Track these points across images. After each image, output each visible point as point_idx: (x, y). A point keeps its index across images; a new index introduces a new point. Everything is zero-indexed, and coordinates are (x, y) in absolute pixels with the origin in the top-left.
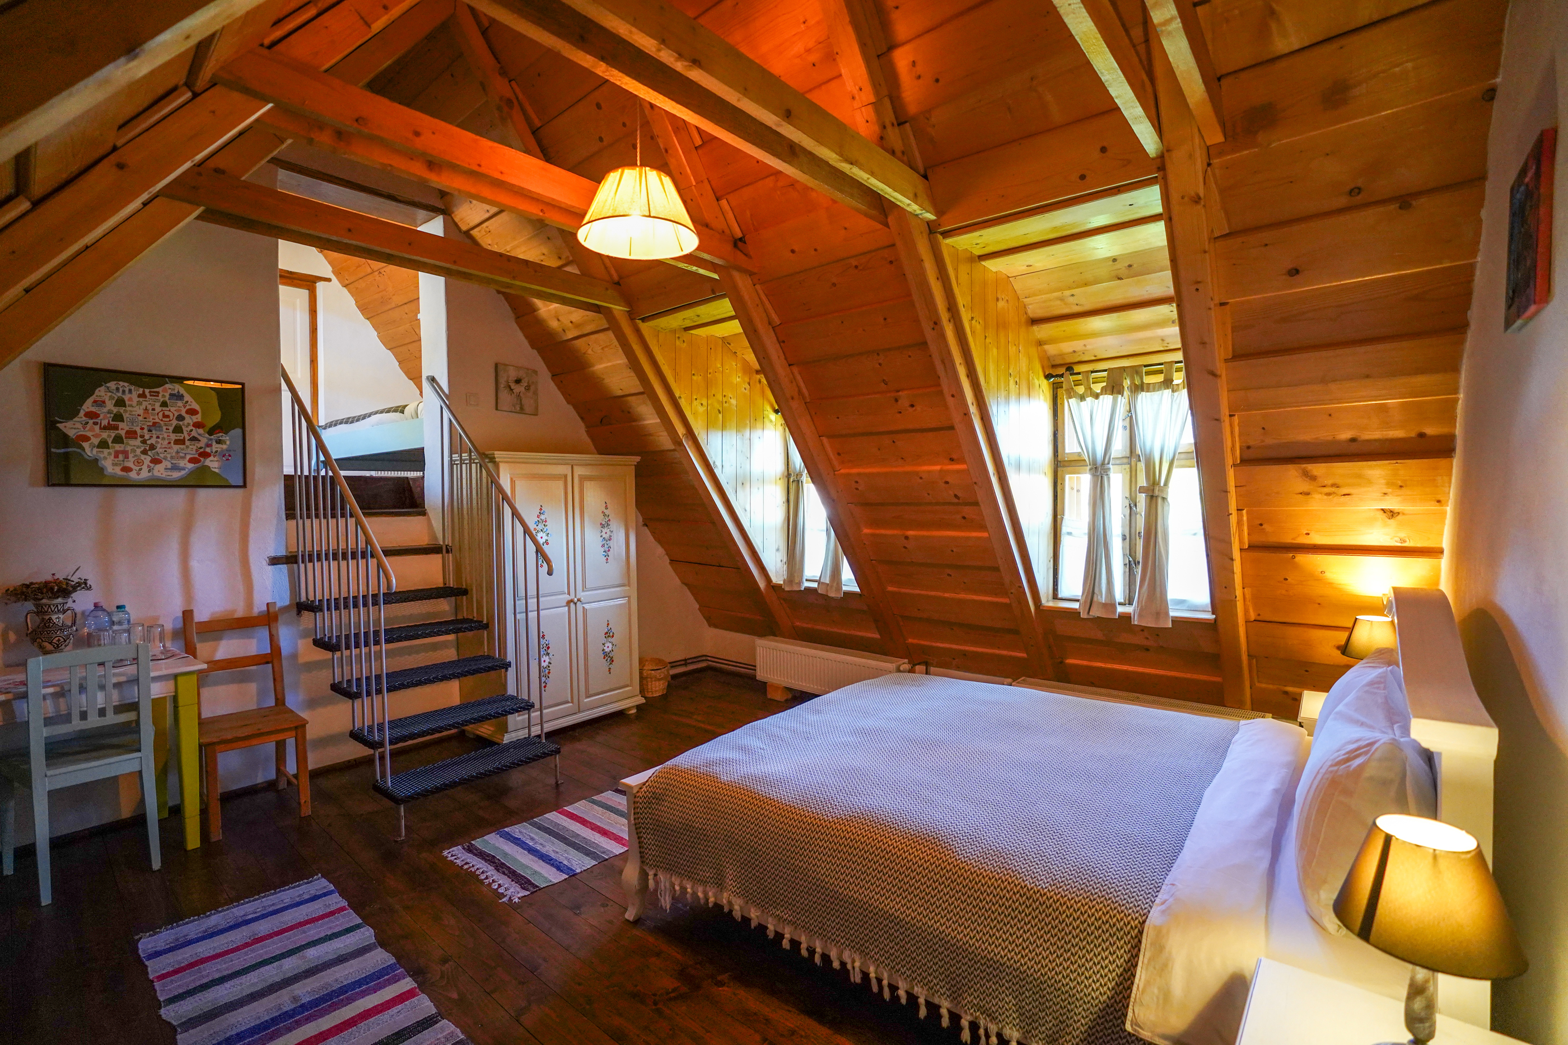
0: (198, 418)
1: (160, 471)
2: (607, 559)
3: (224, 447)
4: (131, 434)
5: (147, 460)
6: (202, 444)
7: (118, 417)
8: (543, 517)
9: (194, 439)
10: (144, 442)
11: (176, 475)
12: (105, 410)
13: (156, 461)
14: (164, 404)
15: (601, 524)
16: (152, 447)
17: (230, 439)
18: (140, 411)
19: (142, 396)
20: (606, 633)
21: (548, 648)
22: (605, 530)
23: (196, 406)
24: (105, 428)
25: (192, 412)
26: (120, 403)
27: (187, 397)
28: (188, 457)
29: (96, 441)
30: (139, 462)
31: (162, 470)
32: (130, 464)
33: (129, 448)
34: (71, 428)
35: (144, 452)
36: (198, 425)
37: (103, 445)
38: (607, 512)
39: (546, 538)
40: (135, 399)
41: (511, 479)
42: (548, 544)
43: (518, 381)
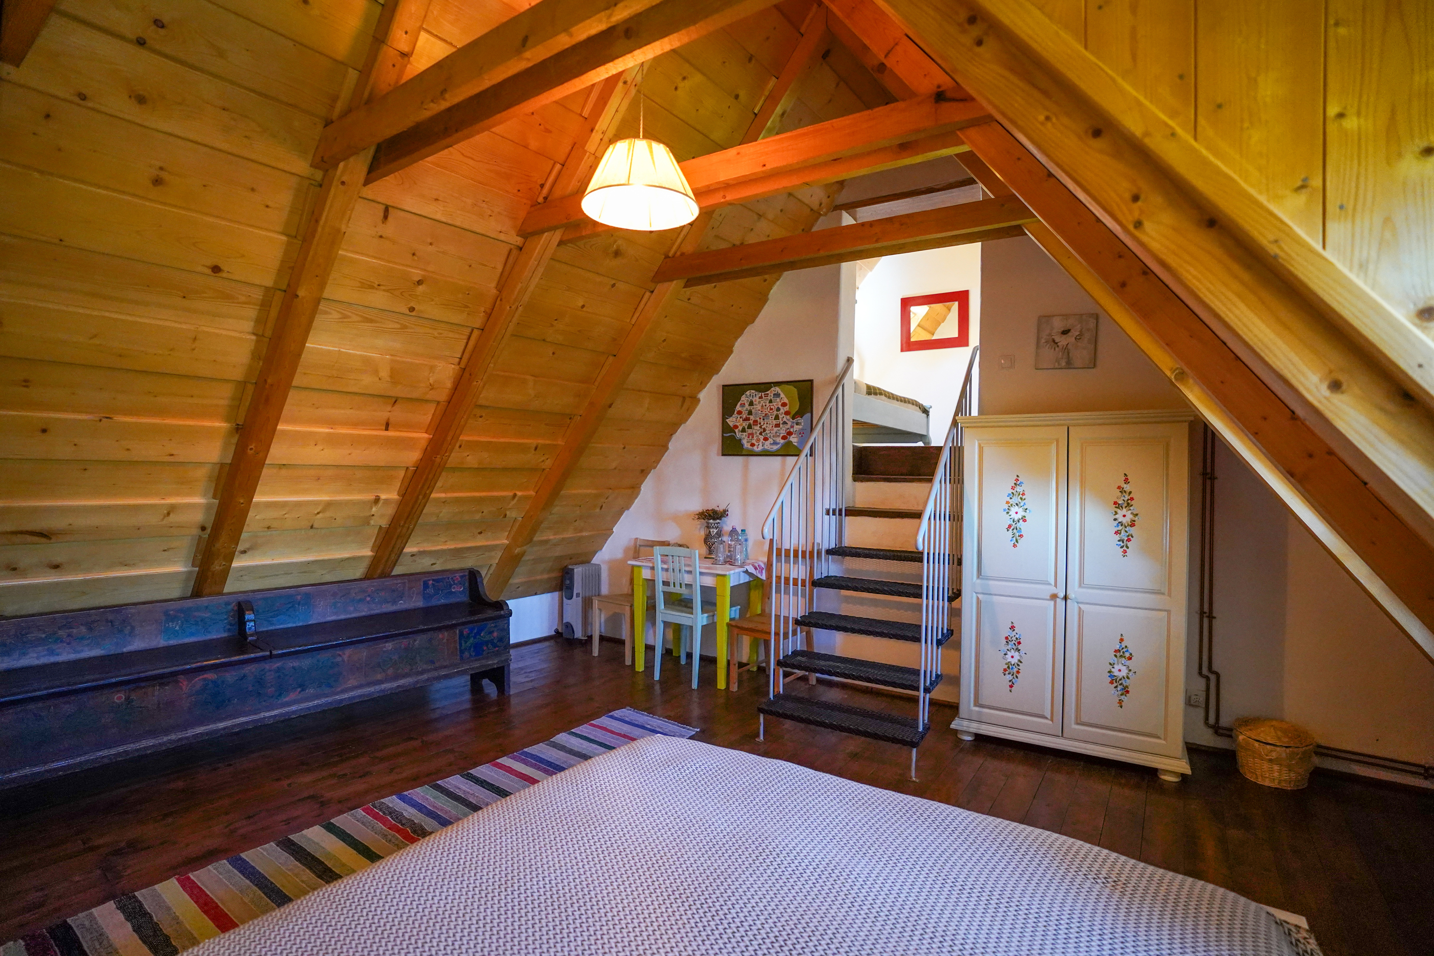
0: (787, 408)
1: (768, 446)
2: (1125, 552)
3: (801, 427)
4: (755, 422)
5: (762, 438)
6: (788, 426)
7: (750, 413)
8: (1019, 489)
9: (785, 423)
10: (761, 427)
11: (775, 447)
12: (745, 409)
13: (766, 439)
14: (771, 401)
15: (1115, 503)
16: (765, 430)
17: (804, 421)
18: (759, 407)
19: (761, 398)
20: (1116, 651)
21: (1019, 643)
22: (1121, 513)
23: (786, 400)
24: (744, 420)
25: (784, 405)
26: (751, 404)
27: (782, 395)
28: (782, 435)
29: (740, 428)
30: (758, 440)
31: (769, 445)
32: (754, 441)
33: (754, 431)
34: (731, 421)
35: (761, 434)
36: (787, 413)
37: (743, 430)
38: (1127, 488)
39: (1024, 514)
40: (758, 400)
41: (980, 445)
42: (1025, 521)
43: (1065, 332)
